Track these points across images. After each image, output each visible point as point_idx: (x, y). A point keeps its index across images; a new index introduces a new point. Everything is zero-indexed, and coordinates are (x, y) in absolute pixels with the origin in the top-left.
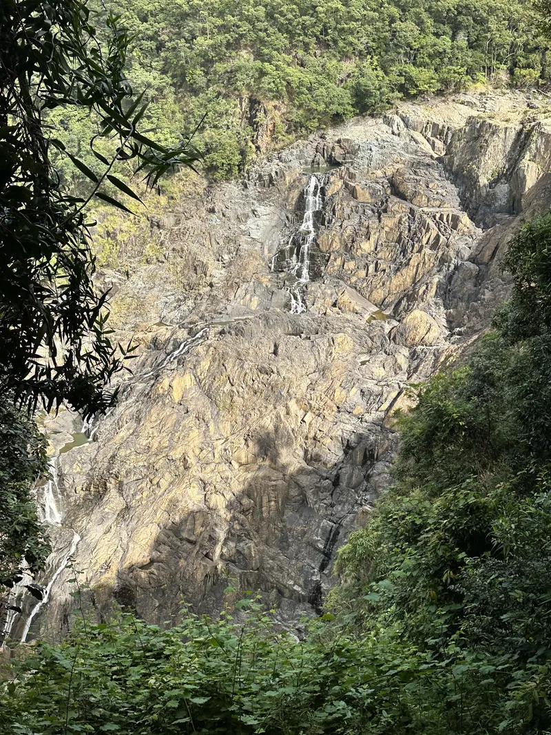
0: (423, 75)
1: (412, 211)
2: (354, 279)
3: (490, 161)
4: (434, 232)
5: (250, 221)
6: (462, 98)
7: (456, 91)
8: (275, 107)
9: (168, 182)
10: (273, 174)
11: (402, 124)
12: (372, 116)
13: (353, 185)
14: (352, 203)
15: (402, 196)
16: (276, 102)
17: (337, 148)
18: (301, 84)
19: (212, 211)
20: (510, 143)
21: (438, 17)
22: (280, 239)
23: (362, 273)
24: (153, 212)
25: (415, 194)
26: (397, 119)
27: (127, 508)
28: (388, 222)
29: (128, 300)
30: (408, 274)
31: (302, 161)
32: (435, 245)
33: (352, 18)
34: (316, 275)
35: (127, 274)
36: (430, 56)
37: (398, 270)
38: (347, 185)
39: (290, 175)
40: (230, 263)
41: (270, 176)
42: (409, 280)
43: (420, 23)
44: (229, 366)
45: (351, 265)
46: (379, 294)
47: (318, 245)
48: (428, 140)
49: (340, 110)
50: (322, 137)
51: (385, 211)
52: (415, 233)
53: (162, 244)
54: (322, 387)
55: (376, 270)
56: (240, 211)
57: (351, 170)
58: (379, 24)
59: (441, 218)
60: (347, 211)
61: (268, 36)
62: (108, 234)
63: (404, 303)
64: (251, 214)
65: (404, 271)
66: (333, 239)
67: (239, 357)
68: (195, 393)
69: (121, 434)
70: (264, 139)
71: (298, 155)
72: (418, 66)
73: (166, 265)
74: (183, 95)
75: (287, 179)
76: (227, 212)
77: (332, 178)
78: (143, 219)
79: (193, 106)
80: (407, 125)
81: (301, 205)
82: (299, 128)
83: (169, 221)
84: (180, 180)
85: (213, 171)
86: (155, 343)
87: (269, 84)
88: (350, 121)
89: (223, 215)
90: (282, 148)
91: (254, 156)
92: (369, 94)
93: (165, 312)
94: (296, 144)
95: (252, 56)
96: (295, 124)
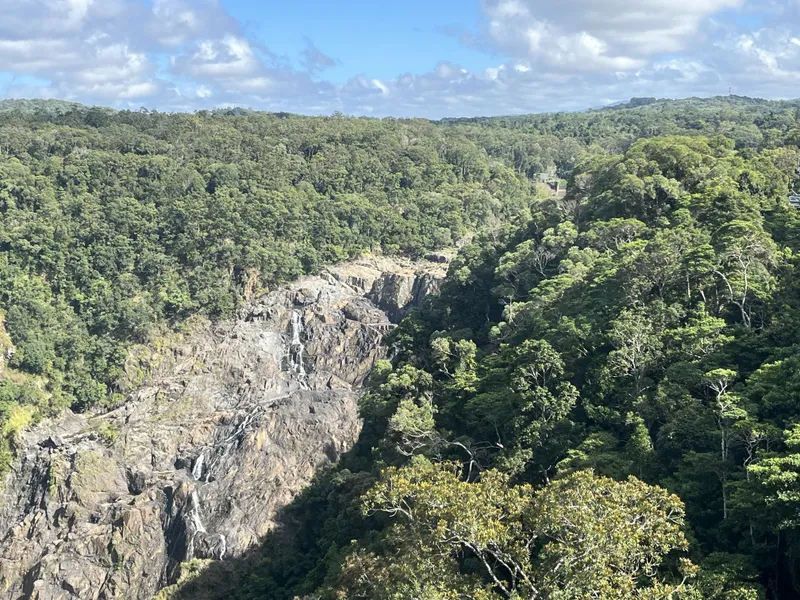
0: (339, 250)
1: (363, 326)
2: (334, 370)
5: (261, 341)
7: (356, 258)
8: (254, 272)
9: (182, 325)
10: (269, 311)
11: (334, 278)
12: (314, 275)
13: (321, 314)
14: (323, 325)
15: (355, 319)
16: (254, 269)
17: (300, 294)
18: (270, 257)
19: (235, 337)
20: (412, 285)
22: (281, 351)
23: (338, 366)
24: (174, 345)
25: (363, 316)
26: (330, 276)
27: (246, 516)
28: (350, 334)
29: (191, 399)
33: (296, 218)
34: (309, 370)
35: (183, 383)
37: (361, 360)
38: (317, 315)
39: (280, 311)
41: (268, 313)
42: (369, 367)
43: (332, 220)
44: (288, 422)
45: (330, 361)
46: (352, 377)
47: (307, 352)
48: (352, 287)
49: (298, 271)
50: (288, 288)
51: (346, 328)
52: (368, 338)
53: (204, 361)
54: (347, 426)
55: (346, 362)
56: (253, 336)
57: (318, 306)
58: (309, 221)
60: (321, 330)
61: (245, 230)
62: (141, 363)
64: (260, 337)
65: (365, 361)
66: (315, 346)
67: (292, 416)
68: (268, 442)
69: (230, 474)
70: (248, 292)
71: (277, 299)
72: (335, 245)
73: (211, 374)
74: (183, 268)
75: (279, 314)
76: (246, 337)
77: (307, 312)
78: (168, 350)
79: (192, 274)
80: (337, 279)
81: (290, 329)
82: (270, 284)
83: (188, 350)
84: (191, 322)
85: (215, 314)
86: (223, 421)
87: (250, 258)
88: (301, 277)
89: (243, 339)
90: (261, 297)
91: (243, 303)
92: (312, 262)
93: (217, 404)
94: (272, 293)
95: (233, 242)
96: (268, 281)
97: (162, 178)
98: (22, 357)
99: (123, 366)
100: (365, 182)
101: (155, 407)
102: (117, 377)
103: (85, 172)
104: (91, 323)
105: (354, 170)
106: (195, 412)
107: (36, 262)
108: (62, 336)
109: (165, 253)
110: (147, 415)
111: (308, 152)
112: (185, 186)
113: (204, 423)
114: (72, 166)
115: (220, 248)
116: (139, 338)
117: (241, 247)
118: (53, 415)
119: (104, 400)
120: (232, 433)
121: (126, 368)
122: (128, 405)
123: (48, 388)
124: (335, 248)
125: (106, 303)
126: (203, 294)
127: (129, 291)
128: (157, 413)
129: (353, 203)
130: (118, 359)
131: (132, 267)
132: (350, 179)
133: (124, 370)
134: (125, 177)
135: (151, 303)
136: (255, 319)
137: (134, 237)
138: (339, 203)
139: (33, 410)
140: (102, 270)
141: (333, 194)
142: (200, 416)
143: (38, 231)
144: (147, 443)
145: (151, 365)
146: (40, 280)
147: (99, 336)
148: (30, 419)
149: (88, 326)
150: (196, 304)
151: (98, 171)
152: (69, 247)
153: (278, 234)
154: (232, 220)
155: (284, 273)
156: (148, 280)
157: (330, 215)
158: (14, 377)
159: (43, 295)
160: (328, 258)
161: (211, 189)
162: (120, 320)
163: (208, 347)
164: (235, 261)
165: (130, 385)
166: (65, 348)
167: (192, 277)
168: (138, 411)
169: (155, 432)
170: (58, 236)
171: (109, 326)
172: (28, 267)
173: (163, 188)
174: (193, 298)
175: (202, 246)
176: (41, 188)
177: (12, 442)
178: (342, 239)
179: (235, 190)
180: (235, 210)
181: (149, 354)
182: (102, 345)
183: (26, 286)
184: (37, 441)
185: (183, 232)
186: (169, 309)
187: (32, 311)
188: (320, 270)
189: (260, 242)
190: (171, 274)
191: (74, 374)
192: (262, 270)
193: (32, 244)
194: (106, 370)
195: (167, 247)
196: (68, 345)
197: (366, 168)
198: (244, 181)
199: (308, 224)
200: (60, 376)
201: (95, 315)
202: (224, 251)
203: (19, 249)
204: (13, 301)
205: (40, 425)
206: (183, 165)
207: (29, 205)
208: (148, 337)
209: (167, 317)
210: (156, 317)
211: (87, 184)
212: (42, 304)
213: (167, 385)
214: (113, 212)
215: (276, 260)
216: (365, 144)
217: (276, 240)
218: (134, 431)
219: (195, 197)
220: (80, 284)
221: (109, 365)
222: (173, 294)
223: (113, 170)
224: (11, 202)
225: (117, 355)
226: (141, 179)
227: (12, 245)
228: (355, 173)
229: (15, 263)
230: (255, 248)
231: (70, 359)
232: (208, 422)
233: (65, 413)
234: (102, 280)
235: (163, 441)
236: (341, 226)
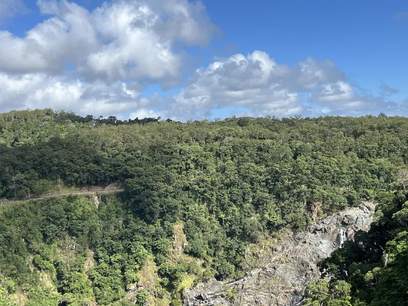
5: (320, 246)
9: (277, 233)
10: (326, 228)
12: (355, 207)
16: (318, 203)
17: (345, 218)
18: (328, 196)
19: (305, 242)
21: (372, 172)
24: (272, 245)
26: (365, 208)
29: (278, 278)
31: (333, 223)
33: (344, 174)
35: (274, 268)
38: (355, 231)
39: (333, 228)
41: (325, 229)
43: (366, 174)
49: (344, 204)
50: (338, 214)
53: (287, 256)
56: (316, 242)
57: (356, 226)
61: (313, 180)
62: (254, 254)
64: (320, 243)
70: (315, 216)
71: (331, 221)
72: (368, 189)
73: (290, 264)
74: (278, 202)
75: (332, 230)
76: (311, 243)
77: (349, 229)
78: (268, 248)
79: (283, 205)
80: (369, 210)
81: (338, 239)
82: (328, 212)
83: (279, 248)
84: (282, 232)
85: (295, 228)
86: (295, 292)
87: (316, 196)
88: (347, 208)
89: (310, 244)
90: (322, 219)
91: (311, 222)
92: (354, 199)
93: (293, 282)
94: (328, 217)
95: (306, 187)
96: (327, 210)
97: (270, 152)
98: (190, 248)
99: (244, 256)
100: (390, 151)
101: (258, 281)
102: (241, 262)
103: (230, 149)
104: (228, 230)
105: (383, 144)
106: (280, 285)
107: (202, 197)
108: (212, 237)
109: (269, 193)
110: (253, 285)
111: (356, 135)
112: (282, 156)
113: (285, 293)
114: (224, 147)
115: (299, 190)
116: (253, 240)
117: (310, 190)
118: (205, 281)
119: (233, 274)
120: (301, 300)
121: (246, 257)
122: (246, 278)
123: (204, 266)
124: (368, 191)
125: (236, 220)
126: (288, 217)
127: (249, 213)
128: (259, 284)
129: (380, 164)
130: (241, 251)
131: (251, 200)
132: (380, 150)
133: (244, 258)
134: (250, 152)
135: (260, 221)
136: (317, 232)
137: (253, 184)
138: (371, 164)
139: (194, 277)
140: (235, 202)
141: (369, 159)
142: (283, 288)
143: (203, 181)
144: (252, 302)
145: (259, 256)
146: (204, 207)
147: (232, 238)
148: (192, 282)
149: (227, 232)
150: (285, 222)
151: (237, 149)
152: (219, 189)
153: (333, 182)
154: (305, 174)
155: (336, 205)
156: (259, 208)
157: (365, 171)
158: (186, 259)
159: (204, 215)
160: (364, 197)
161: (295, 158)
162: (243, 229)
163: (291, 248)
164: (307, 198)
165: (248, 266)
166: (213, 244)
167: (283, 207)
168: (249, 282)
169: (258, 296)
170: (213, 183)
171: (237, 233)
172: (198, 200)
173: (270, 157)
174: (283, 219)
175: (288, 189)
176: (207, 158)
177: (182, 295)
178: (373, 186)
179: (309, 157)
180: (308, 169)
181: (258, 249)
182: (232, 243)
183: (195, 209)
184: (195, 296)
185: (278, 181)
186: (270, 224)
187: (198, 223)
188: (359, 204)
189: (322, 187)
190: (272, 204)
191: (217, 259)
192: (323, 203)
193: (200, 187)
194: (235, 257)
195: (270, 190)
196: (215, 242)
197: (390, 143)
198: (315, 153)
199: (351, 177)
200: (210, 259)
201: (231, 226)
202: (301, 192)
203: (193, 191)
204: (188, 217)
205: (198, 286)
206: (282, 145)
207: (201, 167)
208: (258, 240)
209: (269, 229)
210: (262, 228)
211: (231, 156)
212: (203, 219)
213: (265, 268)
214: (242, 170)
215: (331, 198)
216: (392, 129)
217: (332, 185)
218: (245, 294)
219: (286, 162)
220: (223, 209)
221: (236, 255)
222: (272, 216)
223: (245, 148)
224: (192, 166)
225: (240, 249)
226: (259, 152)
227: (190, 188)
228: (383, 146)
229: (191, 197)
230: (320, 190)
231: (216, 250)
232: (287, 292)
233: (213, 280)
234: (234, 207)
235: (261, 301)
236: (372, 178)
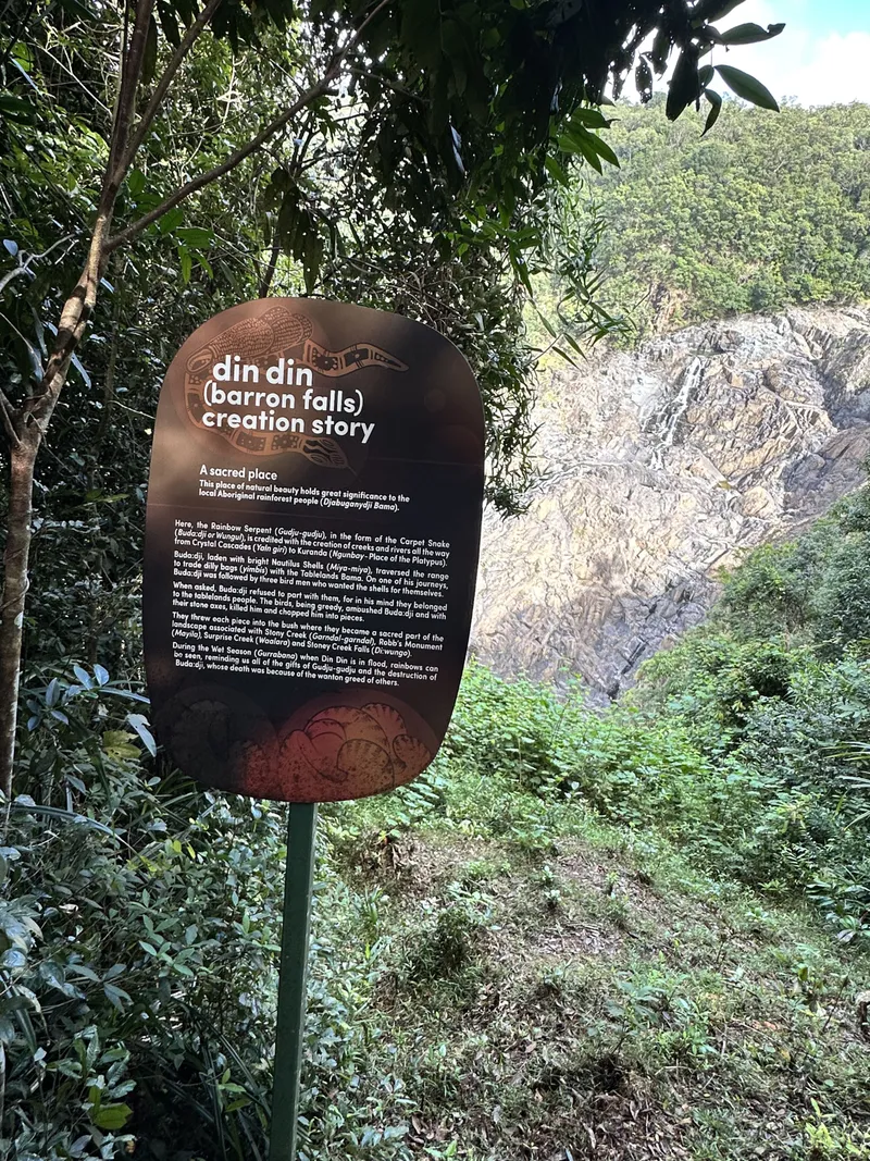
0: (819, 286)
1: (777, 402)
2: (710, 450)
3: (861, 371)
4: (792, 424)
5: (634, 387)
6: (850, 310)
7: (847, 304)
8: (679, 295)
10: (663, 351)
11: (788, 325)
12: (762, 314)
13: (730, 371)
14: (725, 386)
15: (772, 388)
16: (680, 291)
17: (724, 337)
18: (706, 279)
19: (605, 373)
21: (847, 235)
22: (655, 406)
23: (719, 447)
25: (784, 388)
26: (785, 321)
28: (753, 408)
30: (759, 455)
31: (691, 344)
32: (790, 436)
33: (767, 228)
34: (678, 441)
36: (830, 269)
37: (752, 449)
38: (725, 370)
39: (677, 354)
40: (610, 418)
41: (660, 352)
42: (759, 461)
43: (829, 238)
44: (589, 500)
45: (712, 438)
46: (729, 468)
47: (686, 416)
48: (809, 343)
49: (735, 305)
50: (714, 326)
51: (753, 398)
52: (775, 422)
53: (558, 393)
54: (661, 532)
55: (732, 447)
56: (628, 377)
57: (732, 358)
58: (790, 235)
59: (802, 413)
60: (720, 392)
61: (688, 234)
63: (749, 478)
64: (636, 381)
65: (756, 452)
66: (700, 414)
67: (598, 494)
68: (557, 515)
70: (663, 321)
71: (688, 338)
72: (816, 277)
75: (675, 357)
76: (617, 377)
77: (713, 363)
80: (793, 327)
81: (680, 381)
82: (694, 316)
87: (676, 274)
88: (741, 316)
89: (613, 378)
90: (676, 331)
92: (763, 295)
94: (689, 329)
96: (693, 312)
115: (650, 256)
117: (674, 257)
124: (813, 282)
153: (734, 247)
155: (713, 303)
164: (661, 276)
188: (775, 310)
189: (700, 254)
192: (690, 295)
217: (731, 255)
